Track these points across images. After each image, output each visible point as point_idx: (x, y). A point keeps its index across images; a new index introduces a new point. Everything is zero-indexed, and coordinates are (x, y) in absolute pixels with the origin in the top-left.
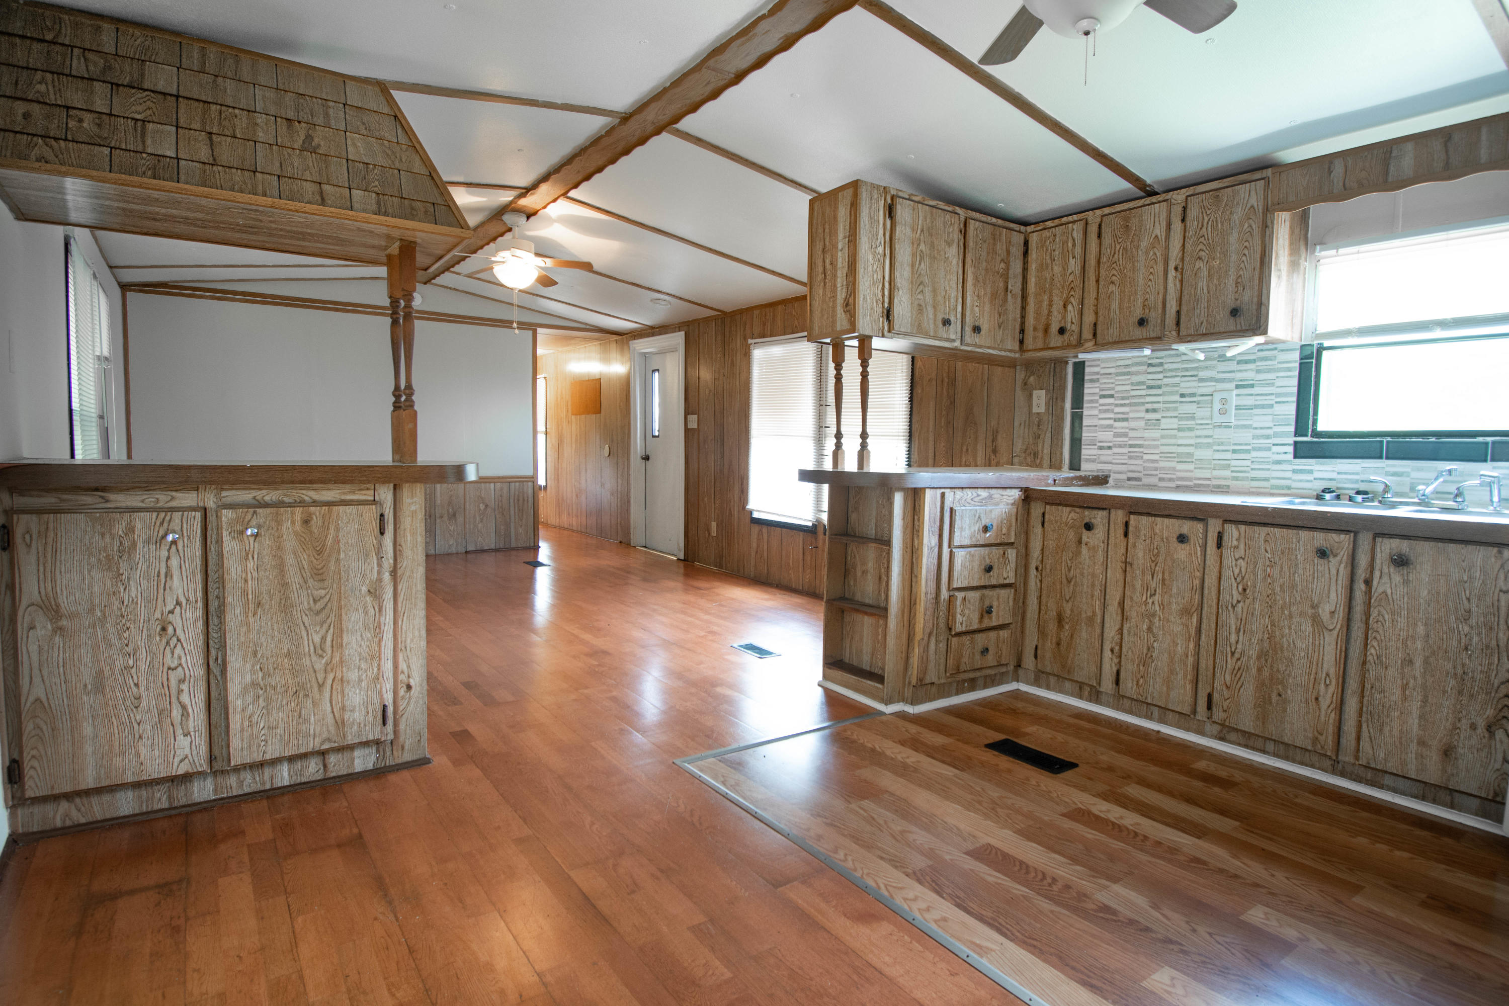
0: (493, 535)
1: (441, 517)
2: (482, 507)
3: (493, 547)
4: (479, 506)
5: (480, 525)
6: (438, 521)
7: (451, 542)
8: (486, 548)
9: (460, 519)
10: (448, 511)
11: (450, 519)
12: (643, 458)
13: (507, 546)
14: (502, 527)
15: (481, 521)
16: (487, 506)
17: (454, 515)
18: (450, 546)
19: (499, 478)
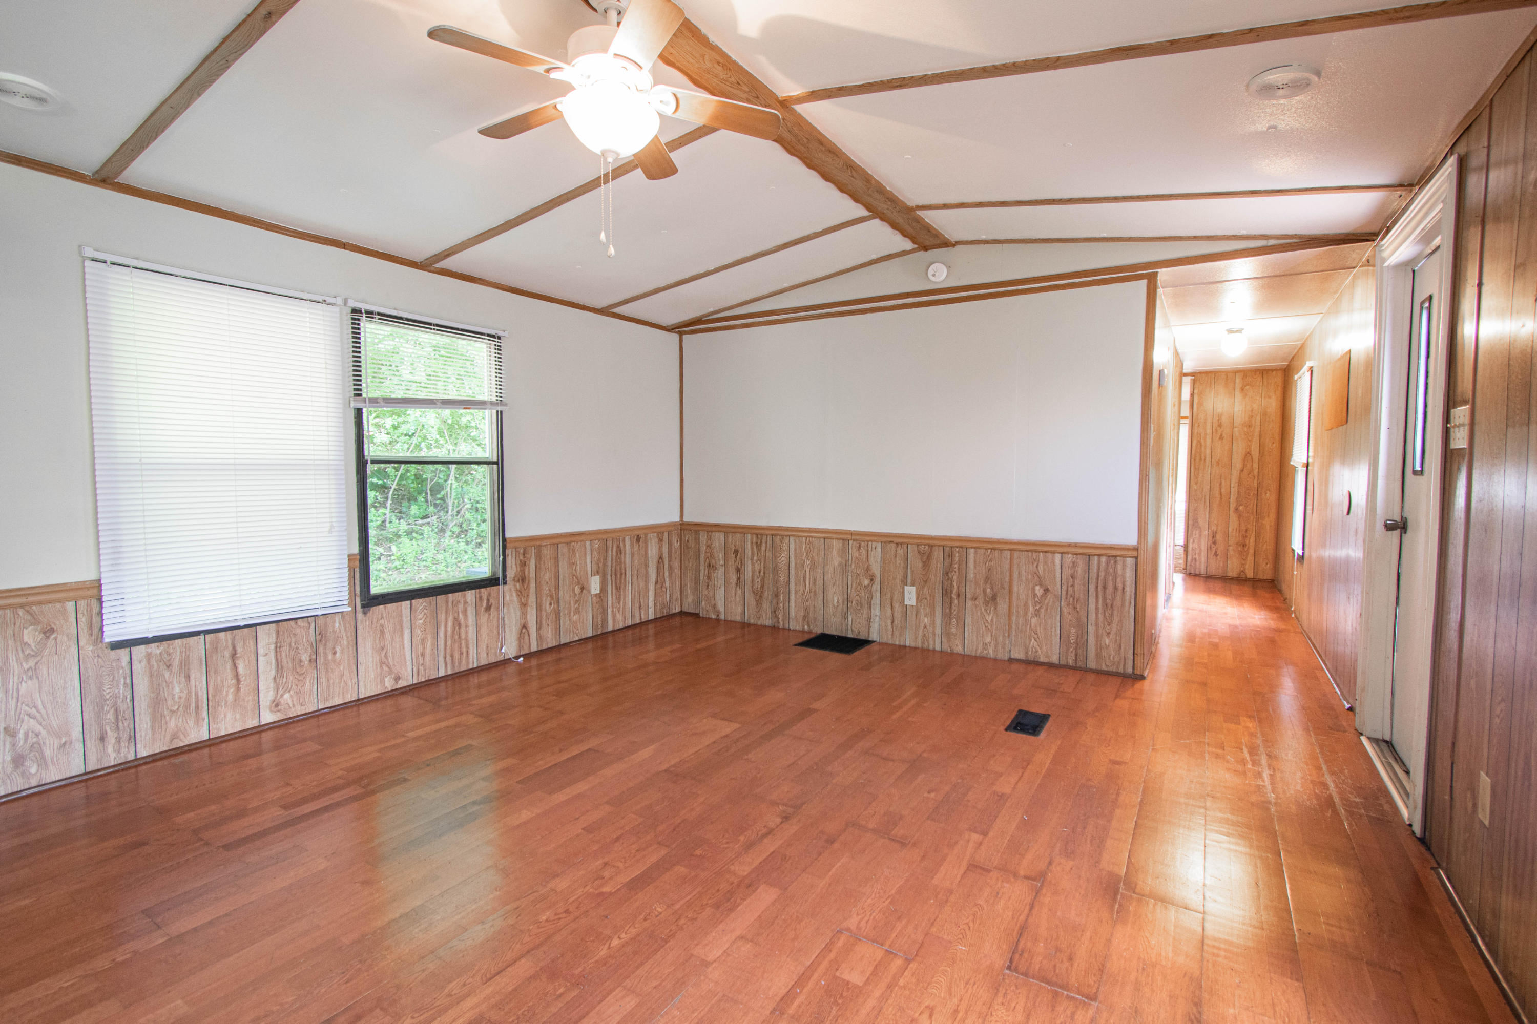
0: (1056, 640)
1: (975, 599)
2: (1039, 591)
3: (1055, 659)
4: (1033, 589)
5: (1034, 621)
6: (969, 604)
7: (988, 639)
8: (1043, 659)
9: (1003, 605)
10: (984, 591)
11: (986, 603)
12: (1390, 527)
13: (1079, 664)
14: (1073, 630)
15: (1037, 613)
16: (1047, 590)
17: (994, 598)
18: (985, 646)
19: (1070, 545)
